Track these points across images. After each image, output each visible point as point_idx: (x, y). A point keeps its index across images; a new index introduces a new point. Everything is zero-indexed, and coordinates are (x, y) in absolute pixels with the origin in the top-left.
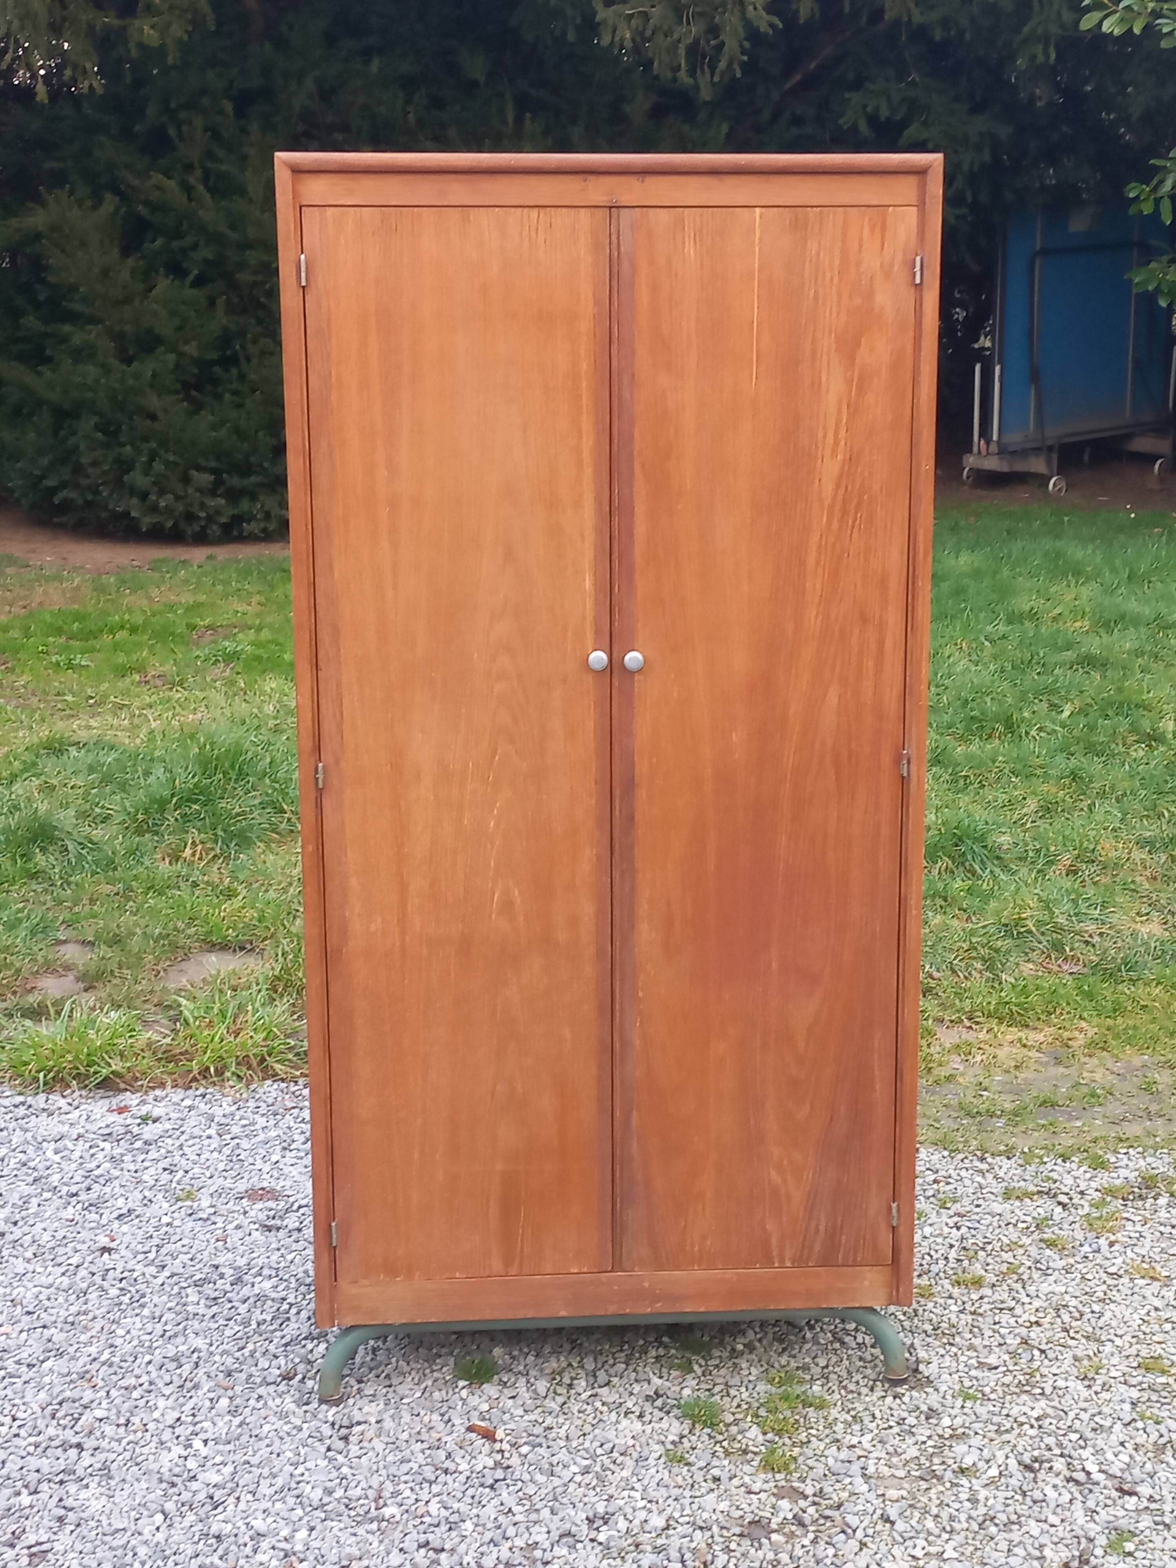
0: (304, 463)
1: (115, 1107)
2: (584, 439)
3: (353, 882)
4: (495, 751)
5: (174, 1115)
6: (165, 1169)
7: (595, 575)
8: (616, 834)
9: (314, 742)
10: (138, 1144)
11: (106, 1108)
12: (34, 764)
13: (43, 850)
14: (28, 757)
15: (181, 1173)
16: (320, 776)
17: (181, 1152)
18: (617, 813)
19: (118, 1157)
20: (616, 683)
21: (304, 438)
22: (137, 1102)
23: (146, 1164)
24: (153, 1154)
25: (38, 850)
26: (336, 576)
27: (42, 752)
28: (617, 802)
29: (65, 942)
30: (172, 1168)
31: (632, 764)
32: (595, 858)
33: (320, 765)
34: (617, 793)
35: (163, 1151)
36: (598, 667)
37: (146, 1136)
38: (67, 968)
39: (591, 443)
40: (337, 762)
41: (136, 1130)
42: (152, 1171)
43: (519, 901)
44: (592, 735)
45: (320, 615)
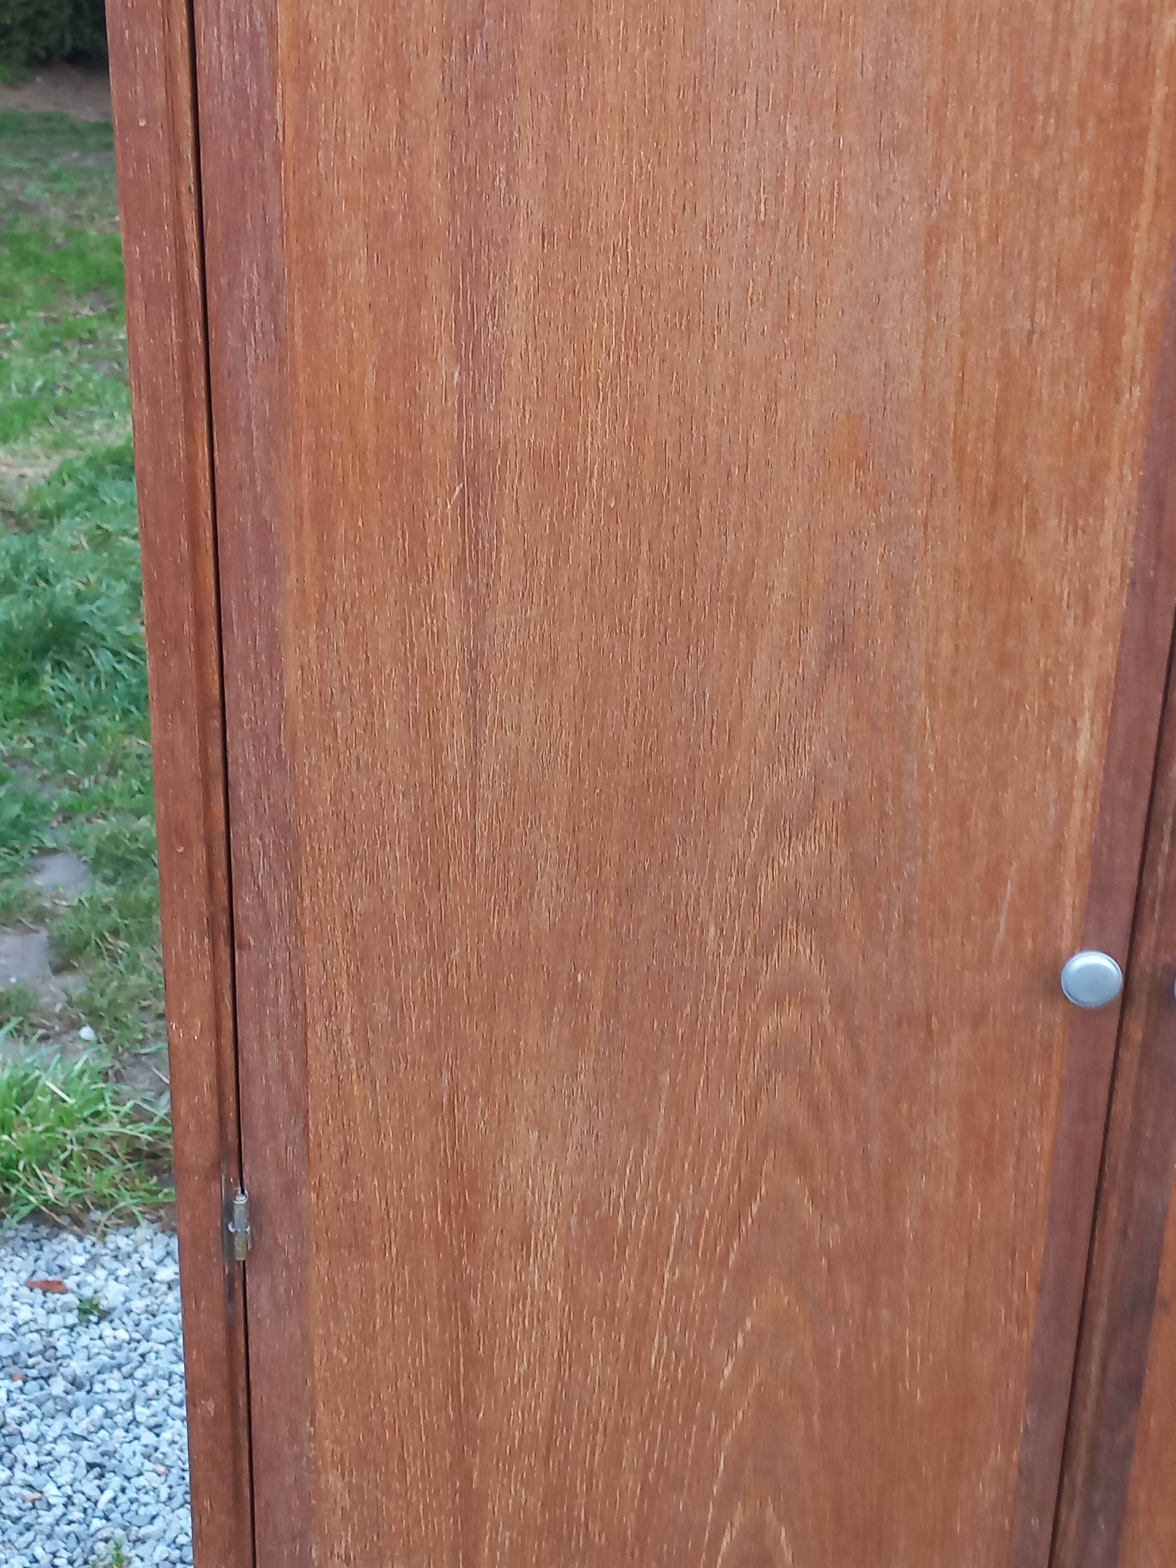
0: (185, 329)
1: (42, 1276)
2: (1136, 285)
3: (333, 1480)
4: (749, 1192)
5: (138, 1304)
6: (91, 1466)
7: (1110, 723)
8: (1086, 1416)
9: (222, 1136)
10: (58, 1386)
11: (24, 1276)
12: (93, 490)
13: (58, 665)
14: (87, 476)
15: (116, 1481)
16: (240, 1227)
17: (129, 1415)
18: (1094, 1369)
19: (13, 1426)
20: (1136, 1033)
21: (180, 247)
22: (80, 1260)
23: (62, 1448)
24: (80, 1423)
25: (48, 667)
26: (292, 678)
27: (109, 468)
28: (1096, 1343)
29: (54, 851)
30: (105, 1460)
31: (1157, 1252)
32: (1013, 1473)
33: (241, 1200)
34: (1101, 1318)
35: (98, 1411)
36: (1088, 998)
37: (78, 1366)
38: (40, 916)
39: (1152, 303)
40: (290, 1189)
41: (62, 1343)
42: (64, 1473)
43: (788, 1557)
44: (1042, 1167)
45: (241, 792)
